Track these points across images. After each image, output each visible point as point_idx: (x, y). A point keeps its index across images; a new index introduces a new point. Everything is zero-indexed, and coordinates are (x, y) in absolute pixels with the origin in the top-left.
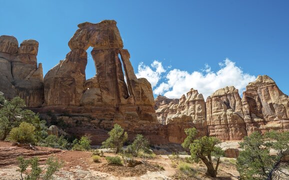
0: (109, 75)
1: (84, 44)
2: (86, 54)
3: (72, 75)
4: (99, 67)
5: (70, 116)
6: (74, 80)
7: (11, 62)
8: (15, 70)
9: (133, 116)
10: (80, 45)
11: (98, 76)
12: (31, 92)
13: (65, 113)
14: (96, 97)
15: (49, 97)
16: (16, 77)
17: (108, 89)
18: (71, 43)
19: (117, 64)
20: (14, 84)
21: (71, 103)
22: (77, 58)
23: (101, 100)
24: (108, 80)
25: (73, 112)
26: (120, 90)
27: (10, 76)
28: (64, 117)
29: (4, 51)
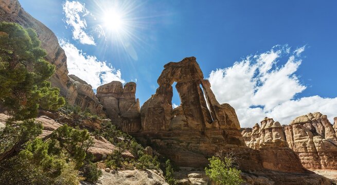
0: (192, 103)
1: (169, 79)
2: (172, 87)
3: (162, 105)
4: (183, 97)
5: (162, 139)
6: (163, 109)
7: (118, 99)
8: (120, 104)
9: (220, 140)
10: (167, 81)
11: (183, 105)
12: (131, 120)
13: (158, 137)
14: (182, 123)
15: (144, 124)
16: (122, 109)
17: (192, 116)
18: (159, 81)
19: (199, 93)
20: (120, 114)
21: (162, 128)
22: (164, 92)
23: (187, 125)
24: (192, 107)
25: (164, 135)
26: (204, 116)
27: (117, 109)
28: (157, 140)
29: (113, 92)
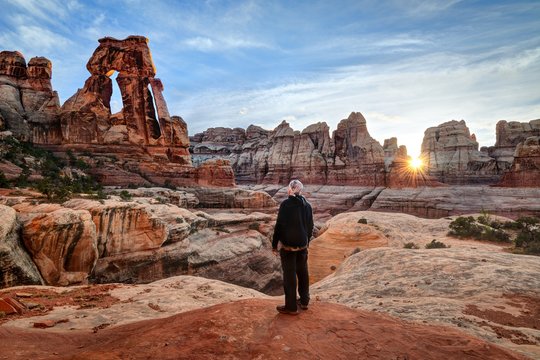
0: (137, 110)
1: (105, 68)
2: (110, 80)
3: (93, 109)
4: (127, 101)
5: (91, 157)
6: (94, 115)
7: (19, 88)
8: (24, 99)
9: (162, 158)
10: (100, 70)
11: (125, 110)
12: (47, 127)
13: (86, 153)
14: (121, 136)
15: (67, 135)
16: (28, 109)
17: (136, 127)
18: (89, 66)
19: (145, 99)
20: (25, 117)
21: (93, 141)
22: (98, 86)
23: (127, 139)
24: (136, 116)
25: (95, 152)
26: (149, 130)
27: (20, 107)
28: (85, 157)
